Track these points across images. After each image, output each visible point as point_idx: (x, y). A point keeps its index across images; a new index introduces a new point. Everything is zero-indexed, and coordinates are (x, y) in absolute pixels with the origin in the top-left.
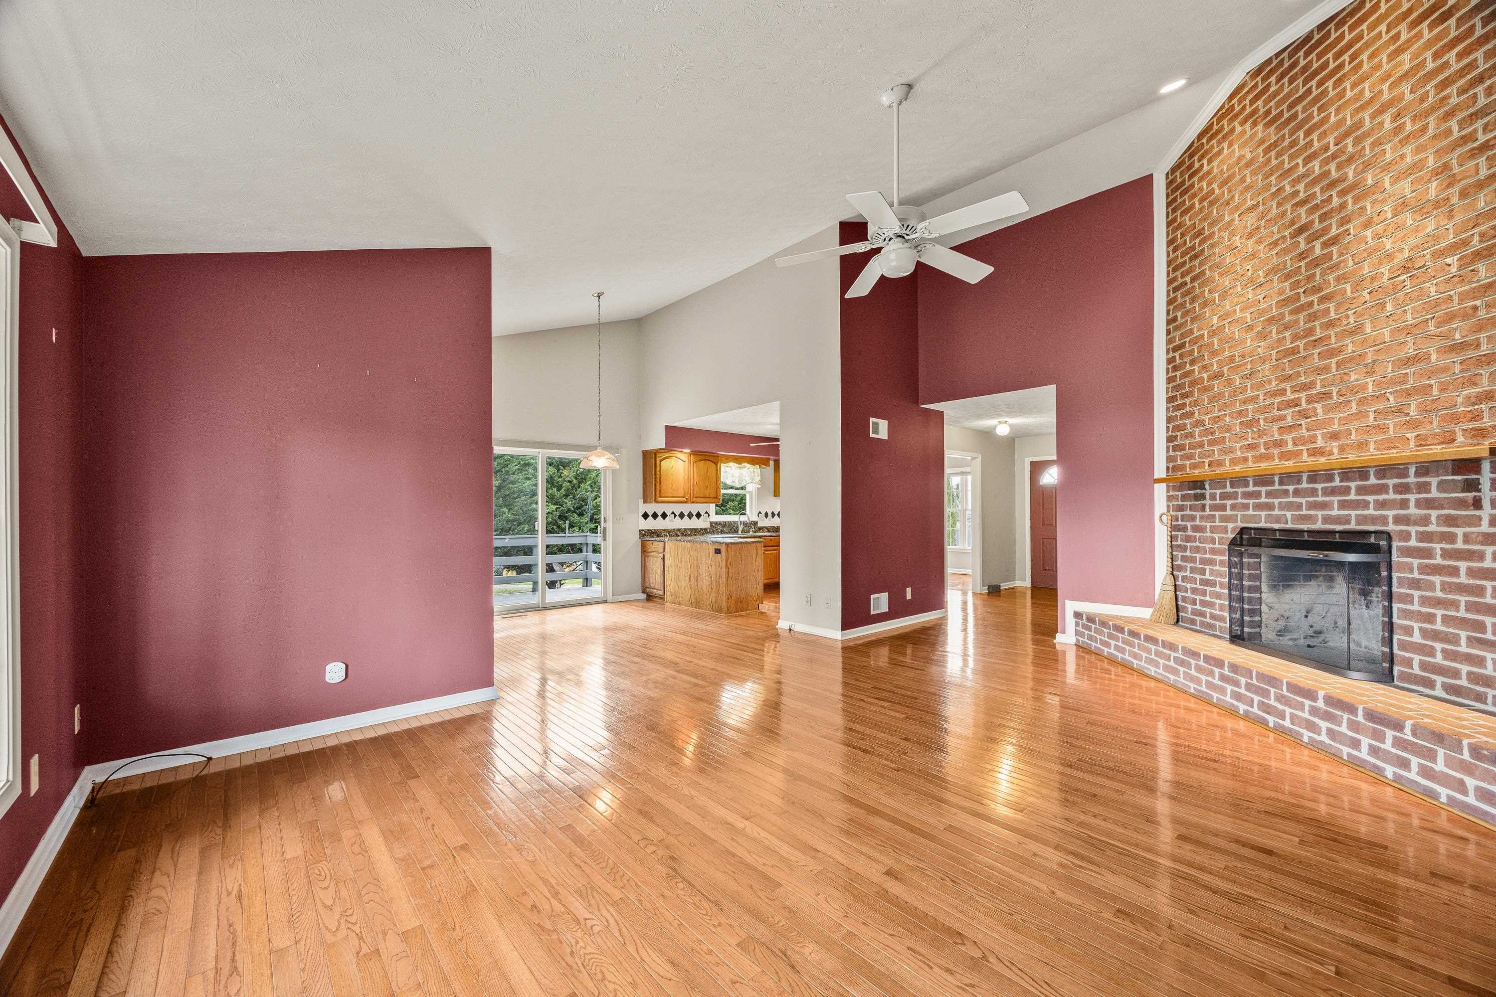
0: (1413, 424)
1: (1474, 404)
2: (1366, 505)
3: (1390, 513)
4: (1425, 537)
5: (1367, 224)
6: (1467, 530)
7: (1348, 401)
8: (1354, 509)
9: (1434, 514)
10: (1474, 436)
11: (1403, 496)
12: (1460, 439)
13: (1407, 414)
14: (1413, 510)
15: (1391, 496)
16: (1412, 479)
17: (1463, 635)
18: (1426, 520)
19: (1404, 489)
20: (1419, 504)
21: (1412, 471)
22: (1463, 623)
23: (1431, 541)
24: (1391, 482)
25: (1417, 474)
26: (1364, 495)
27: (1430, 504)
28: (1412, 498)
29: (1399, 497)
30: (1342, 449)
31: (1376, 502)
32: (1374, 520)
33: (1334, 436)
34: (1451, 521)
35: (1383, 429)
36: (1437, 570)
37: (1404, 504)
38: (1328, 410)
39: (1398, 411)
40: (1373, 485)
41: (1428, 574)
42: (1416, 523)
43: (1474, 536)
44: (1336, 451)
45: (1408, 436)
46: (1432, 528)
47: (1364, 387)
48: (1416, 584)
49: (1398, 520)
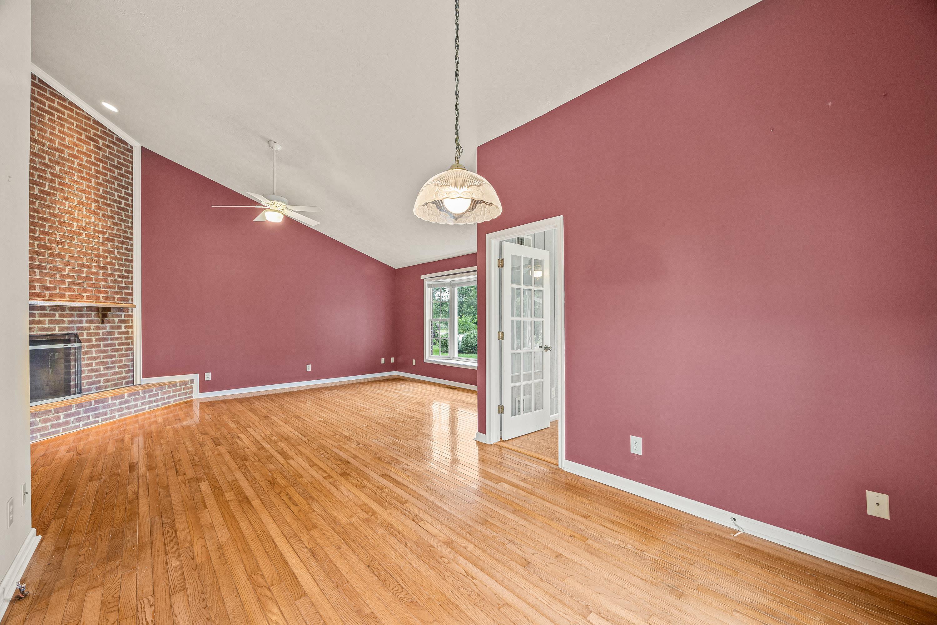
0: (86, 291)
1: (106, 288)
2: (63, 322)
3: (75, 326)
4: (89, 334)
5: (66, 199)
6: (103, 331)
7: (56, 274)
8: (57, 324)
9: (92, 325)
10: (106, 299)
11: (81, 319)
12: (101, 299)
13: (83, 286)
14: (85, 324)
15: (76, 318)
16: (84, 312)
17: (102, 367)
18: (89, 328)
19: (81, 316)
20: (87, 322)
21: (85, 309)
22: (103, 363)
23: (91, 336)
24: (76, 313)
25: (87, 310)
26: (63, 317)
27: (91, 322)
28: (85, 319)
29: (79, 319)
30: (51, 295)
31: (69, 321)
32: (68, 329)
33: (47, 289)
34: (98, 328)
35: (72, 290)
36: (94, 346)
37: (81, 322)
38: (42, 274)
39: (79, 284)
40: (67, 314)
41: (90, 348)
42: (86, 329)
43: (105, 333)
44: (47, 296)
45: (83, 295)
46: (91, 331)
47: (64, 270)
48: (86, 353)
49: (79, 328)
